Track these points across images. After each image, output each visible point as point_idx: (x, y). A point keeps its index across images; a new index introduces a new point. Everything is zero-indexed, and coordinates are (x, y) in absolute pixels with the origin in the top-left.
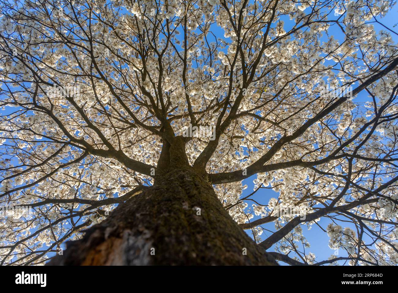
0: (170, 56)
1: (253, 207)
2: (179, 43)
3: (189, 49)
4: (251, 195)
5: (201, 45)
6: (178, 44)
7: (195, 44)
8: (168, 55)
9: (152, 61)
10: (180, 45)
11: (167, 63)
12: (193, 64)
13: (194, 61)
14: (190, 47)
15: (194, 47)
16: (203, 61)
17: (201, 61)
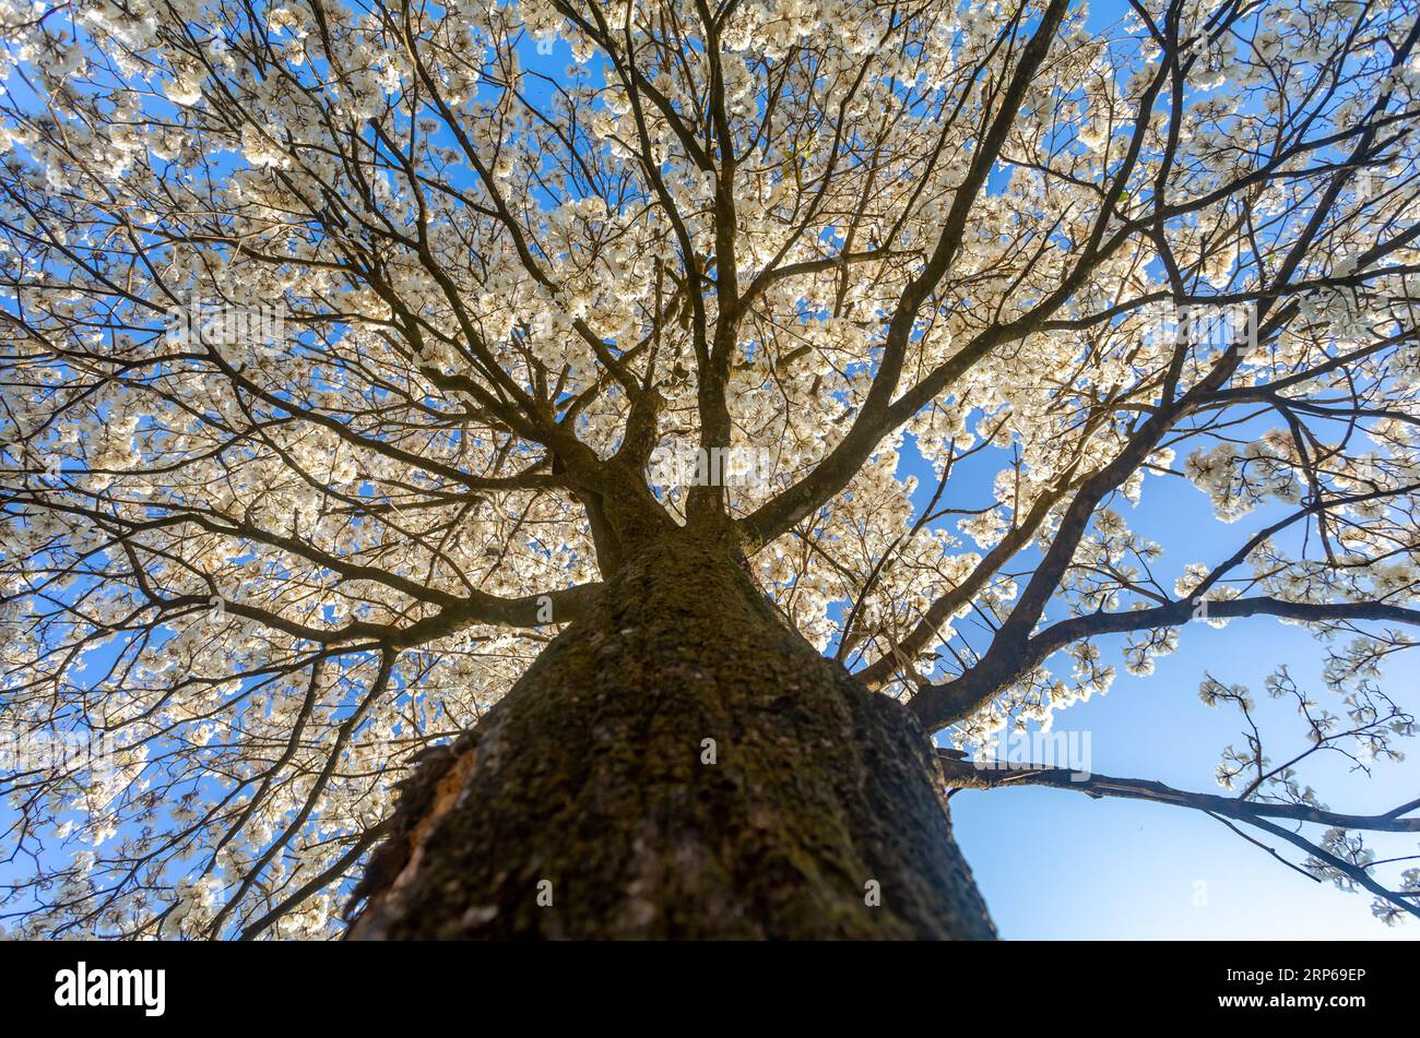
0: (453, 217)
1: (962, 530)
2: (456, 158)
3: (493, 167)
4: (936, 497)
6: (454, 162)
7: (504, 141)
8: (446, 218)
9: (407, 272)
10: (461, 162)
11: (460, 246)
12: (538, 201)
13: (537, 187)
14: (494, 161)
15: (506, 154)
16: (563, 172)
17: (558, 176)
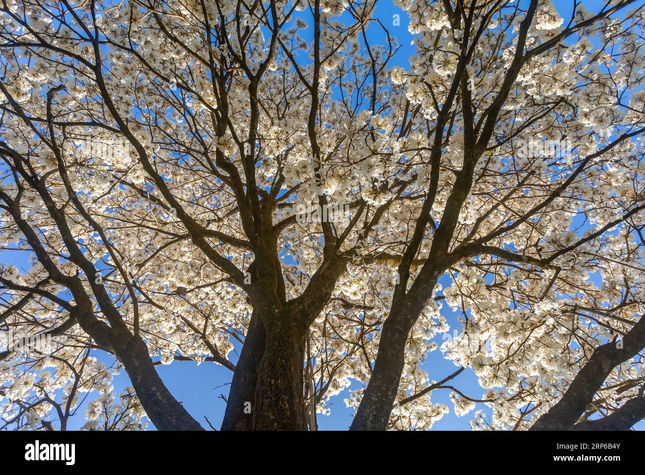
5: (351, 51)
